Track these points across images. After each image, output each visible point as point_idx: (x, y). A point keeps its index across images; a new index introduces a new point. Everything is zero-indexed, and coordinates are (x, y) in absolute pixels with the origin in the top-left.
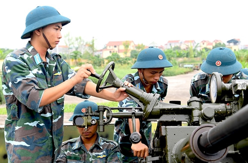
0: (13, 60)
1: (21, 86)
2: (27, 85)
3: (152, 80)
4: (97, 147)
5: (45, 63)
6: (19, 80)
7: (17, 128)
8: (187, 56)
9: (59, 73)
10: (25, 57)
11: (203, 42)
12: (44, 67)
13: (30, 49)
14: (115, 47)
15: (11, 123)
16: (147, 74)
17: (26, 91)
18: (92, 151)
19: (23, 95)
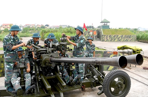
0: (7, 38)
1: (8, 45)
2: (9, 45)
3: (36, 40)
4: (22, 58)
5: (14, 38)
6: (8, 43)
7: (7, 54)
8: (33, 30)
9: (17, 40)
10: (9, 37)
11: (38, 25)
12: (13, 39)
13: (10, 35)
14: (6, 26)
15: (6, 53)
16: (35, 39)
17: (9, 46)
18: (21, 59)
19: (8, 47)
